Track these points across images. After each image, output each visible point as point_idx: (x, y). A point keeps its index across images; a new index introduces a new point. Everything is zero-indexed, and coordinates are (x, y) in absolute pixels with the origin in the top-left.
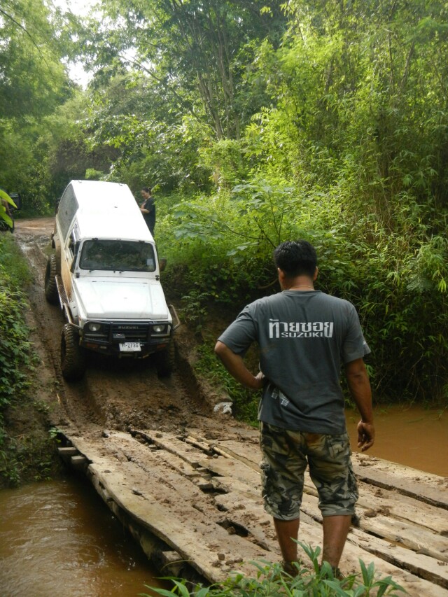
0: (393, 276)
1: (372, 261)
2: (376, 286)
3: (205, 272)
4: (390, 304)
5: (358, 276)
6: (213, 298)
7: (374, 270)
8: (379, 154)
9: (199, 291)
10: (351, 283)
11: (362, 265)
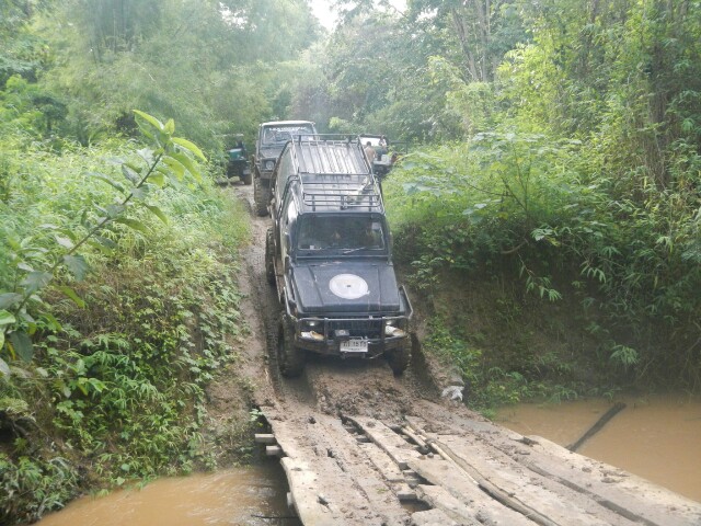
0: (664, 242)
1: (640, 222)
2: (643, 253)
3: (440, 233)
4: (660, 274)
5: (621, 240)
6: (447, 263)
7: (641, 233)
8: (651, 94)
9: (431, 255)
10: (612, 249)
11: (627, 227)
